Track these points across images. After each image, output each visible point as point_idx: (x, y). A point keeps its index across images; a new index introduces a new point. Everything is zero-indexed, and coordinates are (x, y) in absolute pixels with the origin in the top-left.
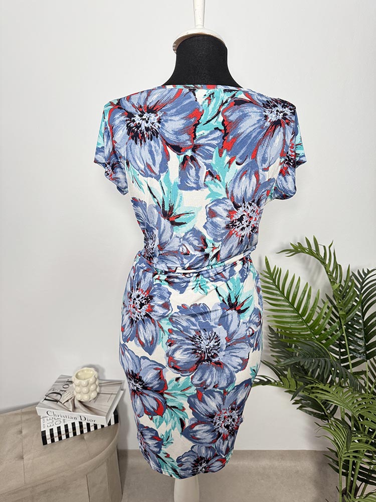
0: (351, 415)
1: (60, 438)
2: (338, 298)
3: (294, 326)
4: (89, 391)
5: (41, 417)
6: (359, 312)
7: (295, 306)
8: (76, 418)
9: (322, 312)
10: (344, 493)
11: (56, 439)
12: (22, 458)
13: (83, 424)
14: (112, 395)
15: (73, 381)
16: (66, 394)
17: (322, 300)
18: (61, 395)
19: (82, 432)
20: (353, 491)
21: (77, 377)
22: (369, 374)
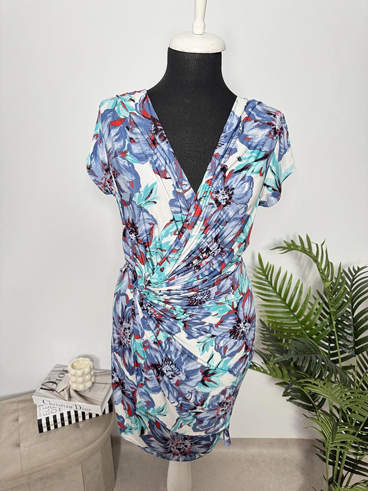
0: (339, 408)
1: (56, 427)
2: (330, 295)
3: (285, 321)
4: (84, 380)
5: (37, 406)
6: (349, 308)
7: (287, 302)
8: (71, 407)
9: (313, 308)
10: (330, 482)
11: (52, 427)
12: (19, 445)
13: (79, 412)
14: (107, 385)
15: (68, 370)
16: (61, 383)
17: (313, 296)
18: (57, 384)
19: (77, 420)
20: (339, 480)
21: (73, 367)
22: (357, 369)
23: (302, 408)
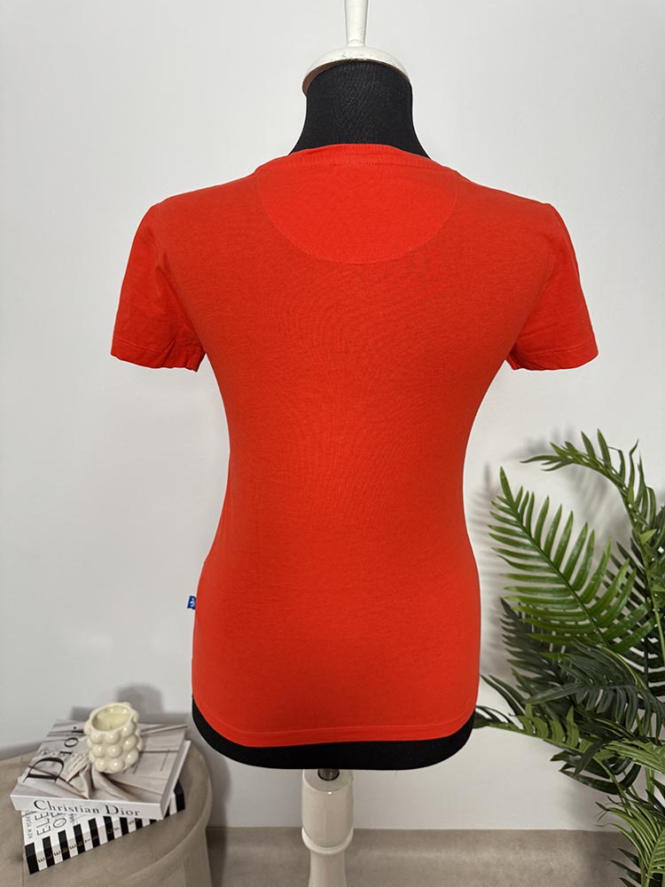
1: (66, 856)
3: (557, 609)
4: (122, 752)
5: (23, 813)
7: (562, 570)
9: (615, 584)
11: (58, 859)
13: (113, 820)
15: (86, 731)
16: (72, 759)
18: (62, 763)
21: (96, 723)
23: (593, 787)
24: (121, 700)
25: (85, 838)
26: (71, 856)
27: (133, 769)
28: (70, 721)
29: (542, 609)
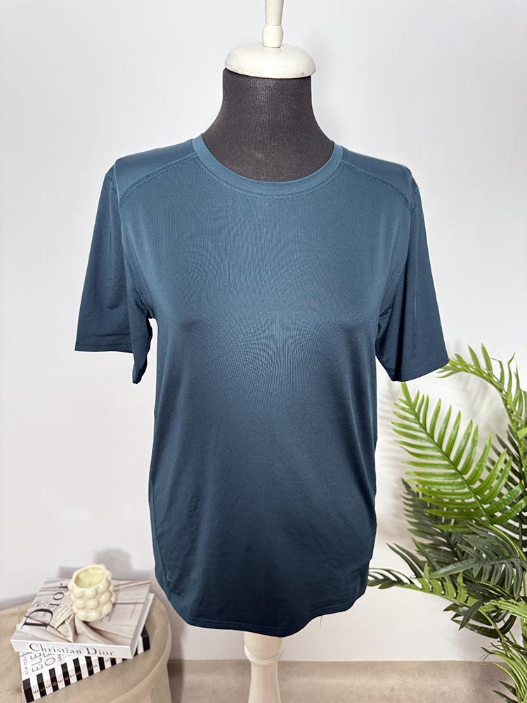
1: (55, 688)
3: (448, 489)
4: (99, 603)
5: (21, 654)
7: (452, 457)
8: (79, 652)
9: (495, 470)
11: (49, 690)
13: (93, 659)
14: (137, 605)
15: (69, 588)
16: (60, 609)
18: (51, 613)
19: (91, 672)
23: (479, 633)
24: (98, 563)
25: (70, 674)
26: (60, 688)
27: (108, 618)
28: (58, 579)
29: (435, 489)
